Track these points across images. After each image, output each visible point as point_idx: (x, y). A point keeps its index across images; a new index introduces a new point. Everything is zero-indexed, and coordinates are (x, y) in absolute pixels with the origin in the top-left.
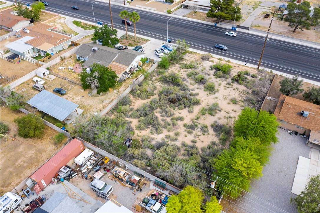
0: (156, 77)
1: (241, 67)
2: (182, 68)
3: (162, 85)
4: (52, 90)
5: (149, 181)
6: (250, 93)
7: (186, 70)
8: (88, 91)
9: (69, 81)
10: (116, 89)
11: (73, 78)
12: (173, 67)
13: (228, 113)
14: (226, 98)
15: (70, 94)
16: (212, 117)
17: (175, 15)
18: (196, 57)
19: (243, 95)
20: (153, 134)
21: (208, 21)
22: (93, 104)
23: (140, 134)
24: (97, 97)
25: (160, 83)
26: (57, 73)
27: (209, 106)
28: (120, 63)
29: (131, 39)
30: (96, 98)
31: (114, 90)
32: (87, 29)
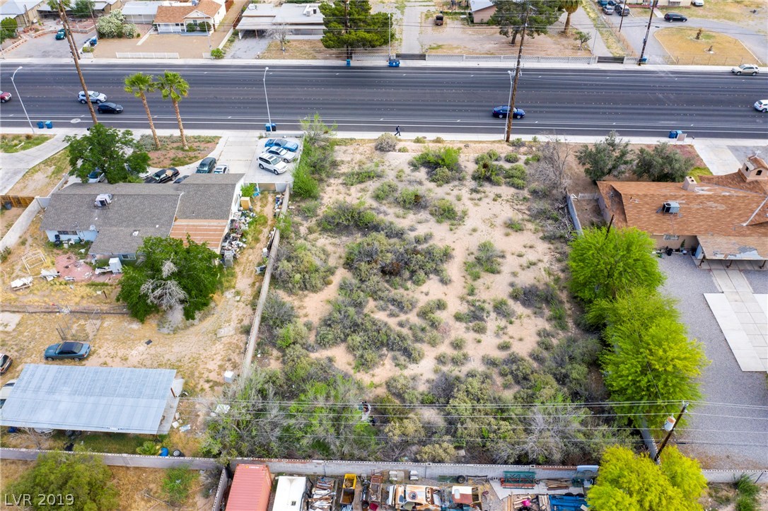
0: (306, 224)
1: (472, 145)
2: (352, 185)
3: (334, 240)
4: (38, 356)
5: (484, 483)
6: (529, 197)
7: (362, 186)
8: (152, 322)
9: (74, 312)
10: (228, 288)
11: (77, 299)
12: (328, 189)
13: (520, 256)
14: (492, 224)
15: (104, 350)
16: (498, 275)
17: (234, 58)
18: (361, 149)
19: (519, 207)
20: (405, 367)
21: (326, 58)
22: (193, 350)
23: (376, 380)
24: (192, 329)
25: (325, 236)
26: (16, 300)
27: (472, 253)
28: (197, 217)
29: (169, 147)
30: (188, 332)
31: (222, 293)
32: (16, 151)
